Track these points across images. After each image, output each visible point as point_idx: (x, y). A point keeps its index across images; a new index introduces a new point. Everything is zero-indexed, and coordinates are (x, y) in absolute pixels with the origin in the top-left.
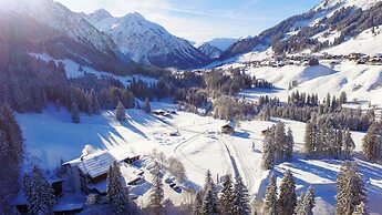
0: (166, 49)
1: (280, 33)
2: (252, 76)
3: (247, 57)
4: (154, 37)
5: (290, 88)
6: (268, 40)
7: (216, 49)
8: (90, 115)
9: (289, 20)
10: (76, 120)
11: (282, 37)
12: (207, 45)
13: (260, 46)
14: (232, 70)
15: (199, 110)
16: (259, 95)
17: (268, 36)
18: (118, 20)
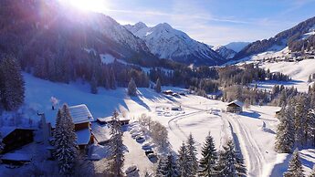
0: (187, 51)
1: (298, 34)
2: (266, 70)
3: (262, 56)
4: (178, 42)
5: (310, 81)
6: (284, 41)
7: (232, 51)
8: (107, 89)
9: (308, 21)
10: (94, 92)
11: (299, 38)
12: (224, 48)
13: (275, 47)
14: (245, 66)
15: (209, 96)
16: (273, 86)
17: (284, 37)
18: (152, 29)
